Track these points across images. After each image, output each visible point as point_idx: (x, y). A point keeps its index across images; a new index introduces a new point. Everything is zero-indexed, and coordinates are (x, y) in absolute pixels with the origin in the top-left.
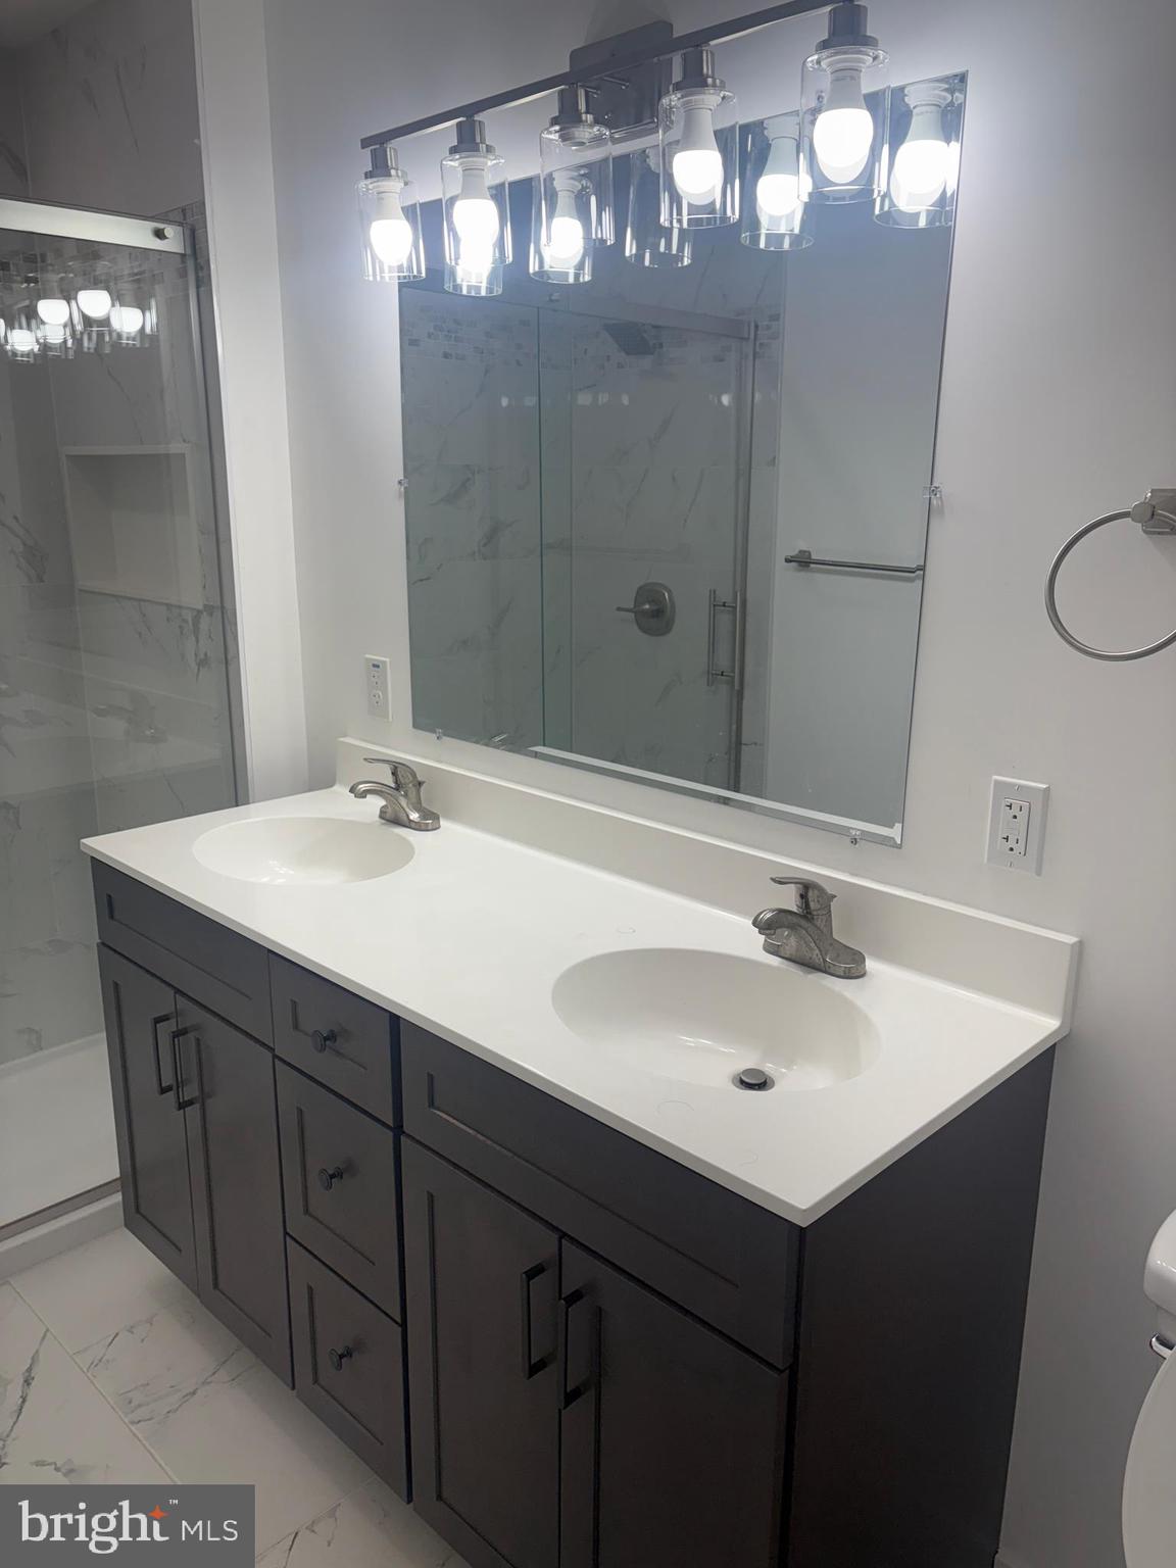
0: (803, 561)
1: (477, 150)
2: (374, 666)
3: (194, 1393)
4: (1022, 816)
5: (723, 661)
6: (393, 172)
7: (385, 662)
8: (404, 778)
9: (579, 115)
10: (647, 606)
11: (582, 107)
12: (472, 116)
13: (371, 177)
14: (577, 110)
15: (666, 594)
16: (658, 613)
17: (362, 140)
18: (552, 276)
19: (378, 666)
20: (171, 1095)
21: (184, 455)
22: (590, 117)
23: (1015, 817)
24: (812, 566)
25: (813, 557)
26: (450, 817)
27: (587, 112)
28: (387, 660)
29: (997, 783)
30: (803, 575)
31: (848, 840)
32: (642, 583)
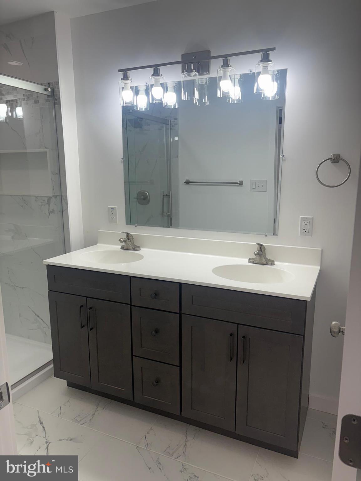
0: (187, 182)
1: (159, 75)
2: (112, 209)
3: (94, 414)
4: (307, 224)
5: (166, 211)
6: (129, 79)
7: (116, 207)
8: (130, 237)
9: (192, 70)
10: (142, 197)
11: (192, 68)
12: (157, 67)
13: (123, 80)
14: (191, 69)
15: (148, 194)
16: (145, 198)
17: (119, 70)
18: (168, 106)
19: (113, 209)
20: (86, 327)
21: (46, 152)
22: (194, 70)
23: (306, 224)
24: (190, 183)
25: (190, 181)
26: (143, 247)
27: (193, 69)
28: (117, 207)
29: (301, 218)
30: (188, 186)
31: (264, 236)
32: (139, 191)
